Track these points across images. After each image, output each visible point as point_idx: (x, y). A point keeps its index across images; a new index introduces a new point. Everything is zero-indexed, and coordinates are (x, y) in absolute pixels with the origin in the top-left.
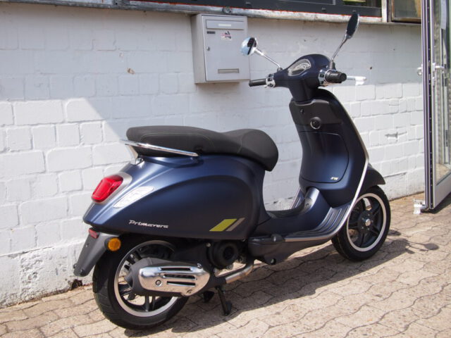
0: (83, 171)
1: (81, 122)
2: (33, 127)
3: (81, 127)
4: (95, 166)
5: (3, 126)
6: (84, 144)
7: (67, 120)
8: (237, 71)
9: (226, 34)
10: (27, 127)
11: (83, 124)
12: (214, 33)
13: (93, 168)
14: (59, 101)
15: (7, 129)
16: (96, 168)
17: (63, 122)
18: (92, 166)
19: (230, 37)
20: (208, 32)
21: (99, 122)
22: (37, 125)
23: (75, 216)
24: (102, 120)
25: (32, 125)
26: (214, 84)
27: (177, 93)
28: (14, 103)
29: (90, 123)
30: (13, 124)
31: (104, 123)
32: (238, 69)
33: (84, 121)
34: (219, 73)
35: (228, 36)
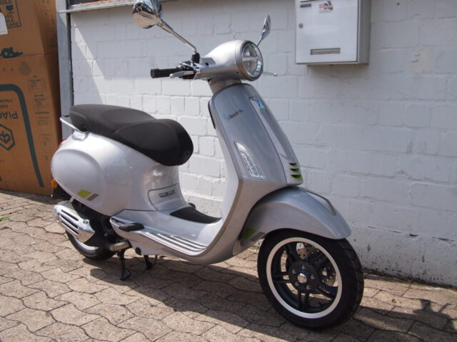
0: (201, 138)
1: (201, 96)
2: (173, 98)
3: (201, 101)
4: (209, 136)
5: (156, 94)
6: (202, 116)
7: (192, 94)
8: (337, 51)
9: (326, 4)
10: (168, 97)
11: (203, 98)
12: (310, 6)
13: (207, 137)
15: (158, 96)
16: (210, 137)
17: (190, 96)
18: (206, 135)
20: (302, 6)
22: (174, 96)
23: (193, 173)
25: (172, 96)
27: (285, 75)
30: (161, 94)
32: (339, 49)
33: (204, 96)
34: (311, 54)
35: (329, 6)
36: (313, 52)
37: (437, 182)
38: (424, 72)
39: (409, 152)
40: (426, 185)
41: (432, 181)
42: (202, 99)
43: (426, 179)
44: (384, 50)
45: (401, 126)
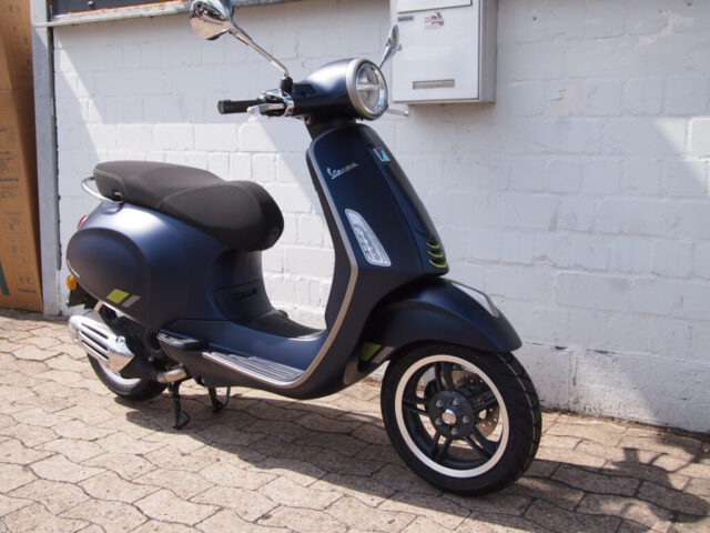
1: (254, 152)
2: (210, 154)
3: (254, 159)
5: (186, 149)
7: (241, 149)
8: (449, 83)
9: (434, 17)
10: (204, 153)
11: (259, 155)
12: (411, 18)
14: (233, 125)
15: (189, 152)
17: (236, 151)
19: (442, 23)
20: (399, 19)
21: (273, 155)
22: (213, 151)
24: (276, 152)
25: (209, 151)
26: (443, 105)
28: (196, 126)
29: (264, 155)
30: (194, 149)
31: (278, 156)
32: (453, 80)
33: (258, 152)
34: (414, 88)
35: (438, 20)
36: (416, 85)
37: (591, 271)
38: (571, 114)
39: (553, 228)
40: (577, 275)
41: (586, 269)
42: (255, 155)
43: (577, 267)
44: (516, 84)
45: (542, 192)
